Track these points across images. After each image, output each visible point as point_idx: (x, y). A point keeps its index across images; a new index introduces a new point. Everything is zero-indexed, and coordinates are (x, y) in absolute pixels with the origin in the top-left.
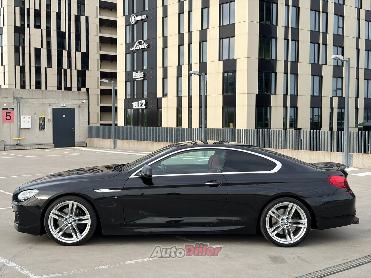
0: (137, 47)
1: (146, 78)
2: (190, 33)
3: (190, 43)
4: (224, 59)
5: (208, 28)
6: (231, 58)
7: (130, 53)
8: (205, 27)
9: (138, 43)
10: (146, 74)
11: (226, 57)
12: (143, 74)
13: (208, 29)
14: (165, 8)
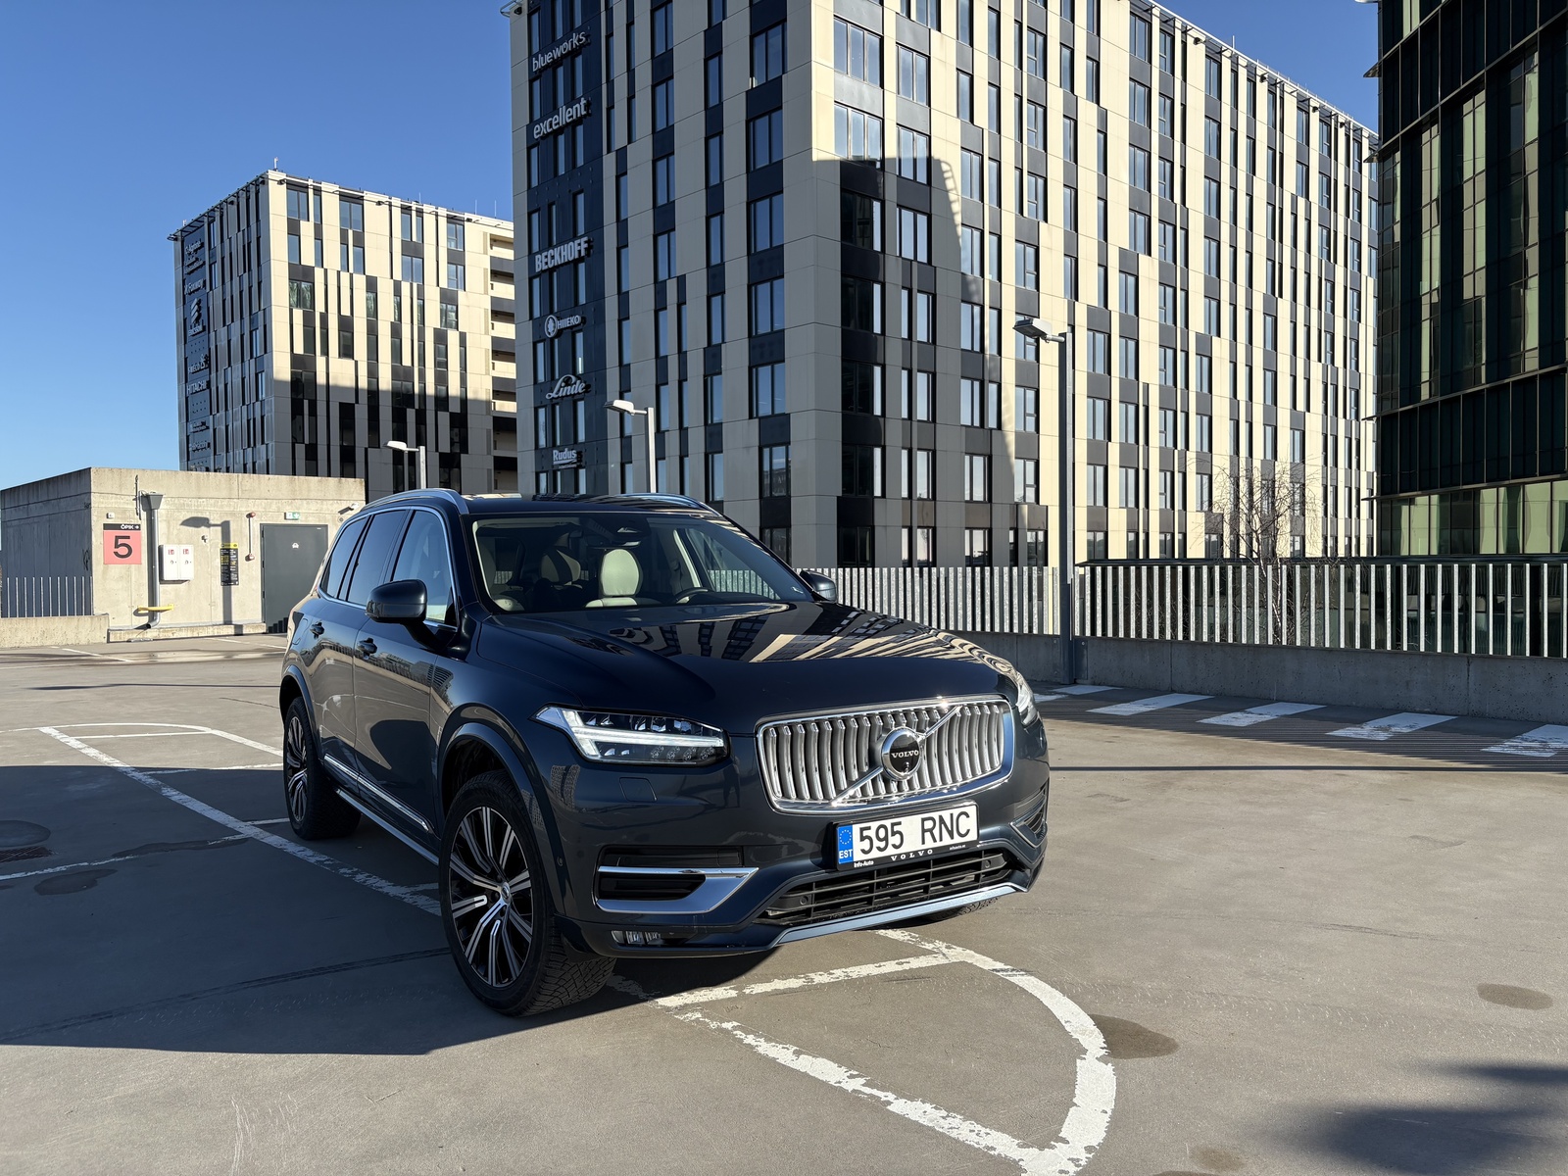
0: (560, 390)
1: (583, 464)
2: (682, 354)
3: (682, 380)
4: (761, 414)
5: (723, 342)
6: (777, 412)
7: (545, 406)
8: (715, 340)
9: (564, 381)
10: (583, 454)
11: (765, 409)
12: (575, 455)
13: (723, 345)
14: (623, 298)
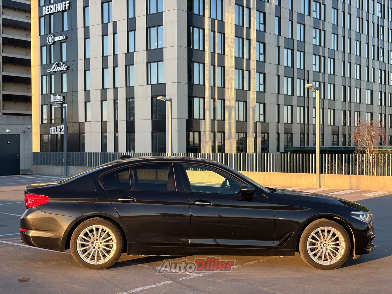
2: (115, 56)
3: (115, 66)
4: (152, 83)
5: (135, 51)
6: (160, 82)
7: (46, 75)
8: (131, 50)
9: (57, 64)
12: (62, 98)
13: (134, 53)
14: (86, 29)
